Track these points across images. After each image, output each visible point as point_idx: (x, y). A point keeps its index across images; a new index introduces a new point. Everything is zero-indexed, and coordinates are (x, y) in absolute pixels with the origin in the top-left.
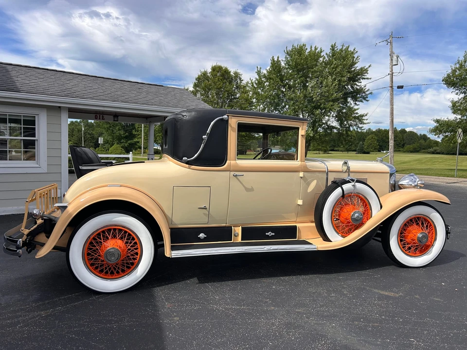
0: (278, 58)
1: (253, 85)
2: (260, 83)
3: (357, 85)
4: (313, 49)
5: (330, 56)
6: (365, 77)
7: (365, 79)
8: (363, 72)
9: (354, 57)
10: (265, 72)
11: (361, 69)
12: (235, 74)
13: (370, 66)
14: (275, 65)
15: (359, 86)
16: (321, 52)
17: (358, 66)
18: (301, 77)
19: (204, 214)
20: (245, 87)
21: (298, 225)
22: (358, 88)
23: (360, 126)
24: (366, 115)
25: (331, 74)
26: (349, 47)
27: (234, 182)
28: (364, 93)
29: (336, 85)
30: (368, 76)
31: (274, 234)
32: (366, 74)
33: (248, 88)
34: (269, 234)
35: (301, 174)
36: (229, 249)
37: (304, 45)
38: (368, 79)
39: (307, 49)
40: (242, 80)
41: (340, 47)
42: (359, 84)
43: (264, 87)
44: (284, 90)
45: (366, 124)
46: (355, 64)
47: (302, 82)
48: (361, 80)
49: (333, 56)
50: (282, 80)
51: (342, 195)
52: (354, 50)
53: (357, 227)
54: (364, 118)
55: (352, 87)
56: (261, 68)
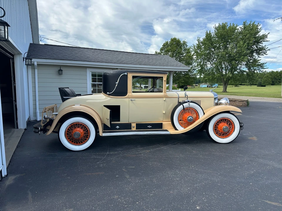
0: (210, 31)
1: (195, 48)
2: (199, 47)
3: (260, 45)
4: (232, 25)
5: (242, 29)
6: (265, 40)
7: (265, 41)
8: (264, 37)
9: (258, 28)
10: (202, 40)
11: (263, 35)
12: (183, 42)
13: (269, 34)
14: (208, 36)
15: (261, 46)
16: (237, 26)
17: (261, 34)
18: (224, 42)
20: (189, 49)
21: (163, 123)
23: (262, 70)
24: (266, 63)
25: (242, 39)
26: (255, 22)
28: (265, 50)
29: (246, 46)
30: (267, 39)
32: (266, 39)
33: (191, 50)
34: (149, 127)
35: (164, 99)
37: (226, 23)
38: (267, 41)
39: (228, 25)
40: (187, 46)
41: (249, 23)
42: (261, 45)
43: (201, 49)
44: (213, 50)
45: (265, 69)
46: (259, 32)
47: (225, 45)
48: (263, 42)
49: (245, 28)
50: (212, 44)
51: (183, 108)
52: (258, 24)
53: (191, 123)
54: (264, 65)
55: (257, 47)
56: (200, 38)
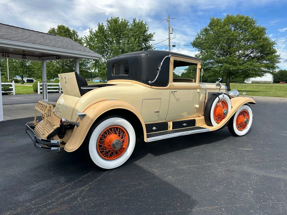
0: (102, 24)
1: (87, 40)
2: (91, 39)
3: (147, 43)
4: (123, 20)
5: (133, 25)
9: (146, 27)
10: (95, 32)
12: (73, 32)
13: (154, 33)
14: (101, 28)
15: (149, 44)
16: (128, 23)
17: (148, 33)
18: (117, 37)
19: (157, 115)
20: (80, 40)
21: (196, 119)
22: (148, 45)
25: (133, 36)
26: (142, 21)
27: (172, 95)
28: (151, 48)
29: (137, 43)
31: (186, 124)
32: (152, 38)
33: (83, 41)
34: (185, 124)
35: (198, 90)
36: (174, 135)
37: (118, 18)
38: (153, 40)
39: (120, 20)
40: (78, 36)
41: (138, 21)
42: (149, 43)
43: (94, 41)
44: (107, 43)
46: (147, 31)
47: (118, 40)
48: (150, 41)
49: (135, 25)
50: (105, 37)
52: (146, 23)
55: (145, 45)
56: (92, 29)
